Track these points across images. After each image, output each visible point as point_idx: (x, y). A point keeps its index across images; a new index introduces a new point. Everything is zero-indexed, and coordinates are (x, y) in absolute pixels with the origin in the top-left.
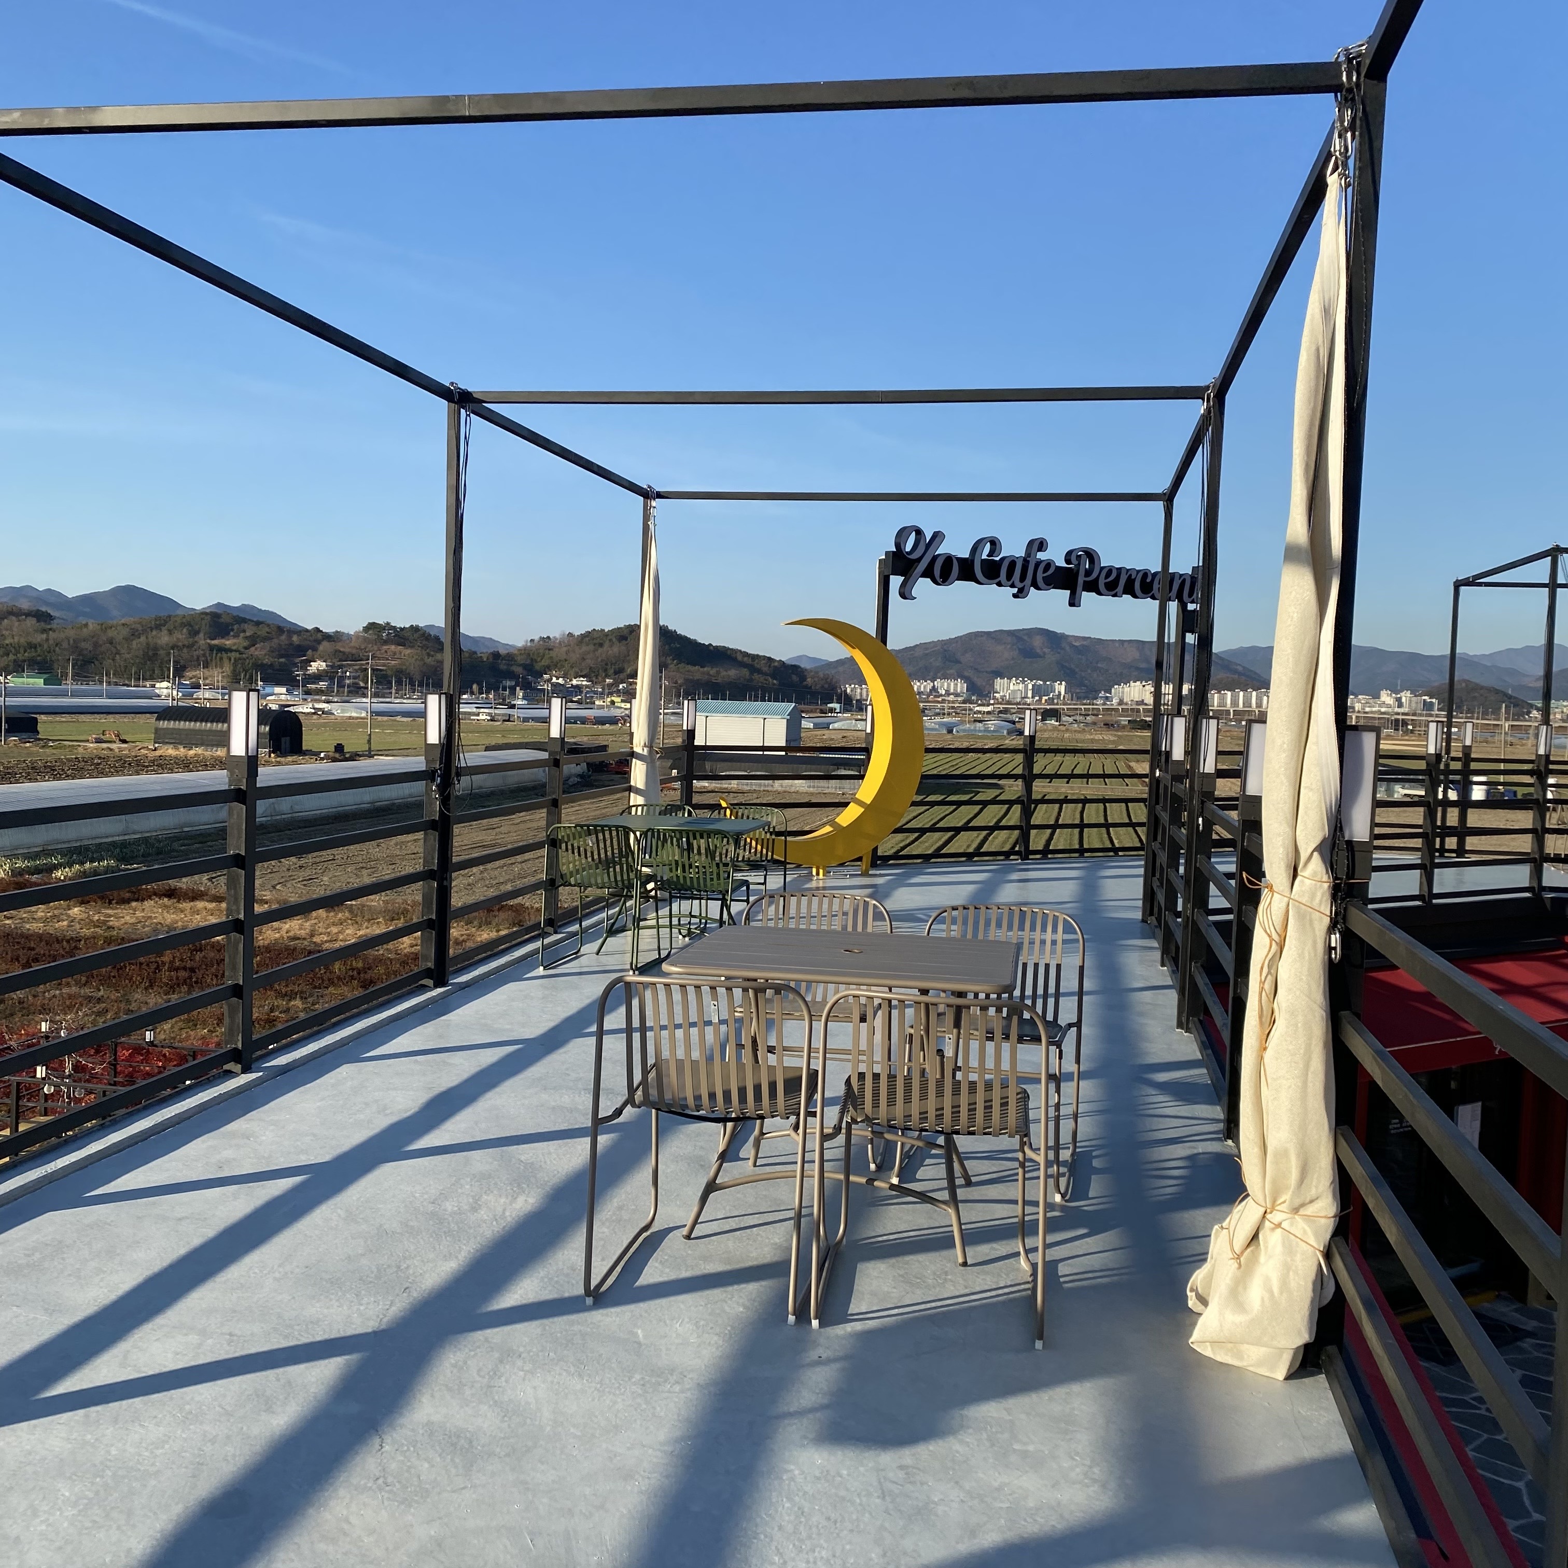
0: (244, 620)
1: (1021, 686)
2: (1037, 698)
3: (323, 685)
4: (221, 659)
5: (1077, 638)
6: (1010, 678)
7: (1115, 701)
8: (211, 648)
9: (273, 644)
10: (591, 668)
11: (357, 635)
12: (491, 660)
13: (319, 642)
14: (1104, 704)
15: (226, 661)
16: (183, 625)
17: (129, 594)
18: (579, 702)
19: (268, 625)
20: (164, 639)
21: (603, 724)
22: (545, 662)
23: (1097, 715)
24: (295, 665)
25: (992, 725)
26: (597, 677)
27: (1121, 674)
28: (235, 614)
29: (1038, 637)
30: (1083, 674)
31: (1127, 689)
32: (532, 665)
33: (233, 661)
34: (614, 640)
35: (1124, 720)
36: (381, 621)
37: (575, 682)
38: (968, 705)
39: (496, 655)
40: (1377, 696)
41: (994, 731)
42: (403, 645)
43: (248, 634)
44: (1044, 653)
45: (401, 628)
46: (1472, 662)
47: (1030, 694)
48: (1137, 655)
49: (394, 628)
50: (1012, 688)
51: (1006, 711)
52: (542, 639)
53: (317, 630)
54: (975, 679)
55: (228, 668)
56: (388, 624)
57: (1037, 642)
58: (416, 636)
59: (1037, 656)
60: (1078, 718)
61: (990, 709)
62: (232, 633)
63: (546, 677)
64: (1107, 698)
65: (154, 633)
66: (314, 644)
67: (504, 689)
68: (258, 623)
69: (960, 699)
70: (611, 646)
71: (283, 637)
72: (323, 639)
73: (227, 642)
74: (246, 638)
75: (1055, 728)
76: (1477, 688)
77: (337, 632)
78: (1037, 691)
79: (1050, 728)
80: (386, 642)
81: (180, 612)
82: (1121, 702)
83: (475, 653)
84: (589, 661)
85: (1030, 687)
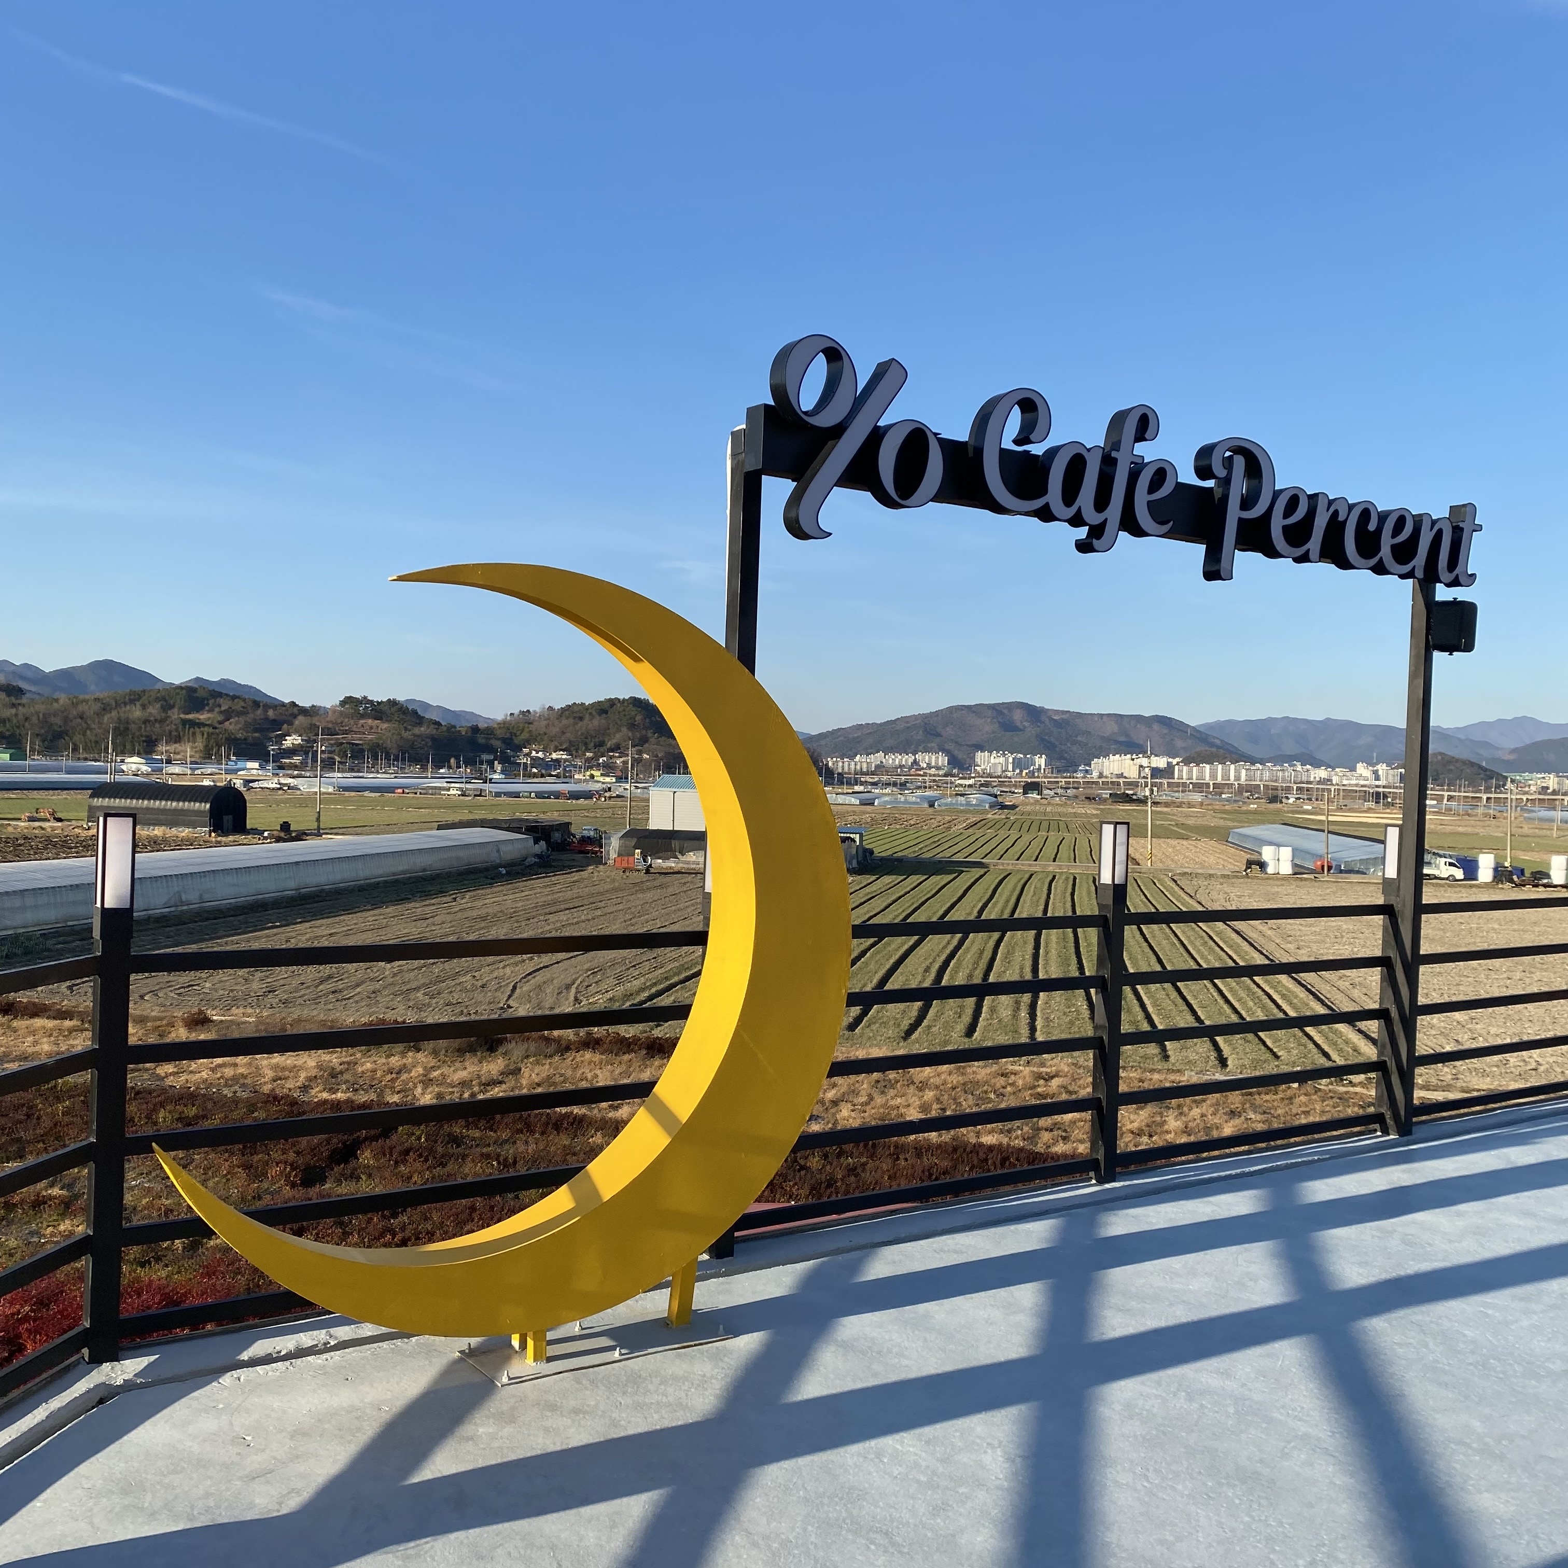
0: (220, 695)
1: (1002, 760)
2: (1018, 771)
3: (297, 760)
4: (194, 734)
5: (1056, 712)
6: (991, 752)
7: (1095, 774)
8: (184, 722)
9: (248, 719)
10: (570, 742)
11: (333, 710)
12: (469, 734)
13: (295, 716)
14: (1084, 777)
15: (199, 737)
16: (157, 700)
17: (107, 669)
18: (557, 776)
19: (244, 700)
20: (136, 713)
21: (577, 798)
22: (525, 735)
23: (1078, 788)
24: (270, 739)
25: (974, 798)
26: (577, 750)
27: (1101, 747)
28: (211, 688)
29: (1018, 711)
30: (1063, 747)
31: (1106, 761)
32: (511, 739)
33: (205, 736)
34: (594, 713)
35: (1106, 794)
36: (358, 695)
37: (554, 756)
38: (949, 778)
39: (475, 729)
40: (1353, 769)
41: (975, 805)
42: (381, 719)
43: (223, 709)
44: (1025, 727)
45: (378, 702)
46: (1445, 735)
47: (1010, 767)
48: (1115, 728)
49: (372, 702)
50: (992, 760)
51: (986, 785)
52: (522, 713)
53: (293, 704)
54: (956, 753)
55: (200, 744)
56: (365, 698)
57: (1018, 716)
58: (394, 709)
59: (1017, 729)
60: (1059, 791)
61: (971, 782)
62: (207, 708)
63: (526, 750)
64: (1087, 771)
65: (128, 707)
66: (290, 718)
67: (481, 763)
68: (234, 698)
69: (941, 773)
70: (591, 720)
71: (259, 712)
72: (299, 714)
73: (201, 717)
74: (221, 712)
75: (1037, 801)
76: (1452, 761)
77: (313, 706)
78: (1017, 764)
79: (1032, 801)
80: (362, 716)
81: (158, 686)
82: (1101, 775)
83: (454, 727)
84: (568, 735)
85: (1011, 760)
